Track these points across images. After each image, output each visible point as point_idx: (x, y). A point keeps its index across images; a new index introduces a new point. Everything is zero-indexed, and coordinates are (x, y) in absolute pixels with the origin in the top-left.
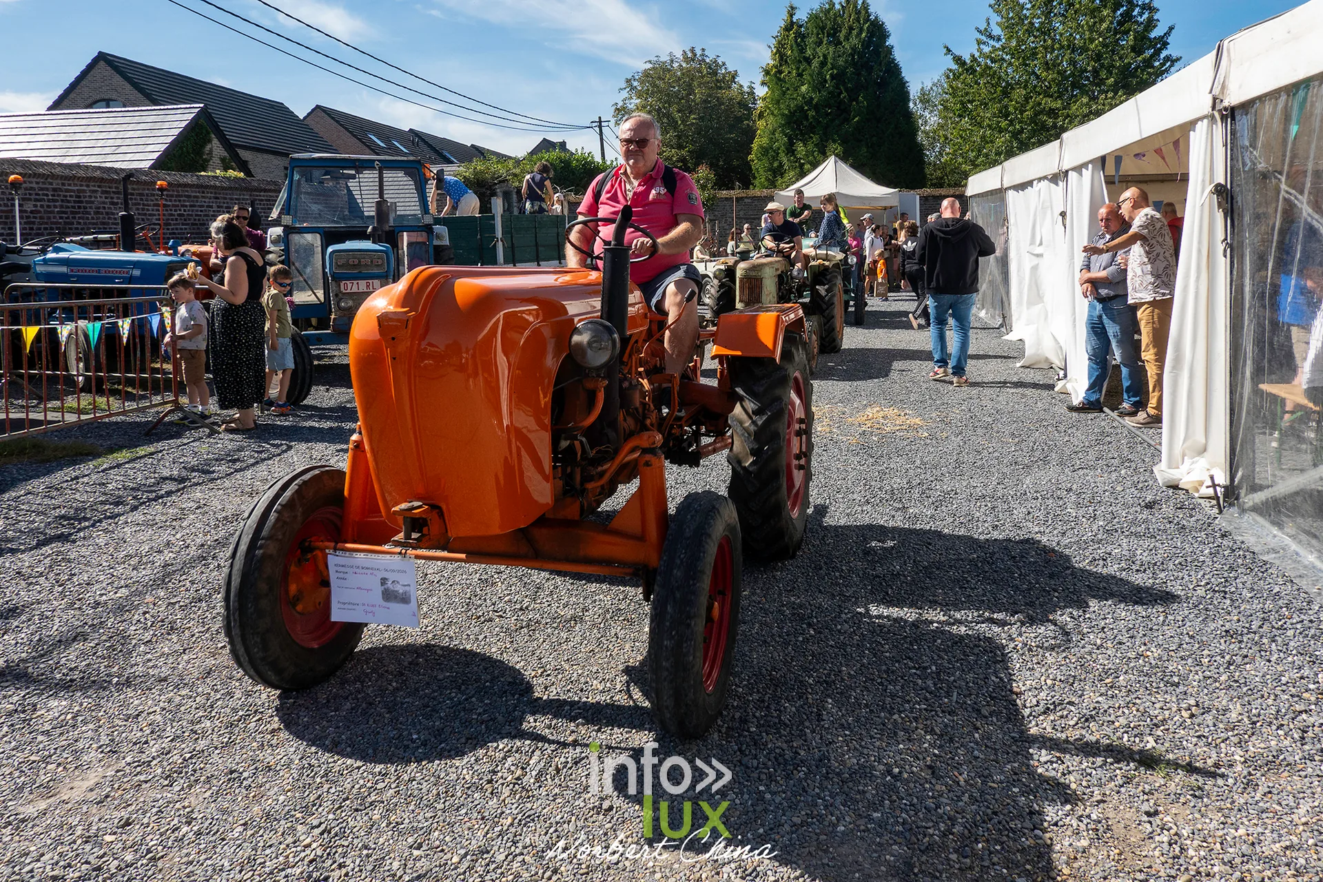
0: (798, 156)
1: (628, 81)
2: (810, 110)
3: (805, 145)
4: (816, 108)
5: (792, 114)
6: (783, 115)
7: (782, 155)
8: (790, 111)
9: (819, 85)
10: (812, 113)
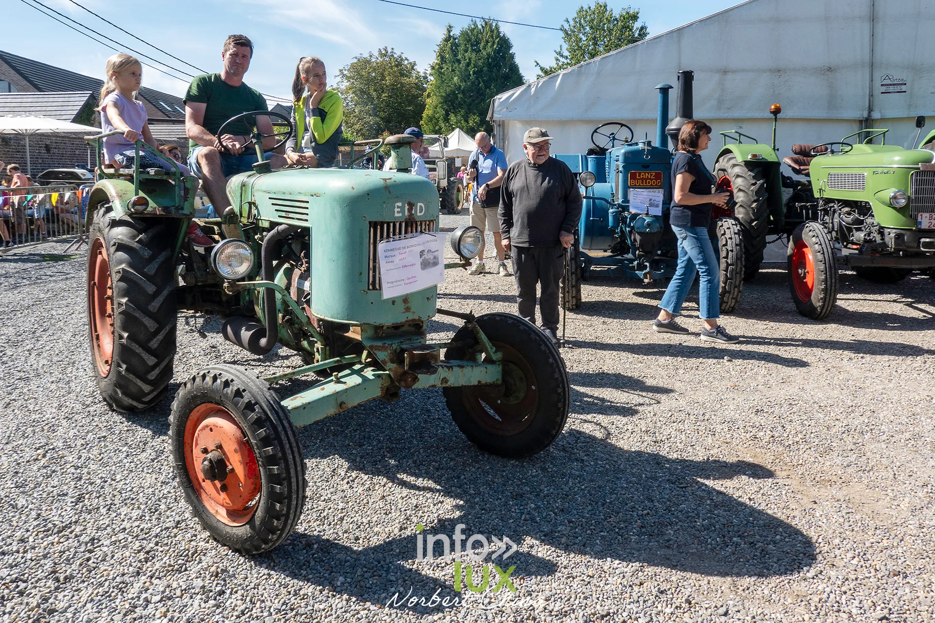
0: (451, 123)
1: (341, 71)
2: (459, 93)
3: (456, 116)
4: (463, 92)
5: (448, 95)
6: (442, 96)
7: (441, 122)
8: (446, 93)
9: (465, 77)
10: (460, 96)
